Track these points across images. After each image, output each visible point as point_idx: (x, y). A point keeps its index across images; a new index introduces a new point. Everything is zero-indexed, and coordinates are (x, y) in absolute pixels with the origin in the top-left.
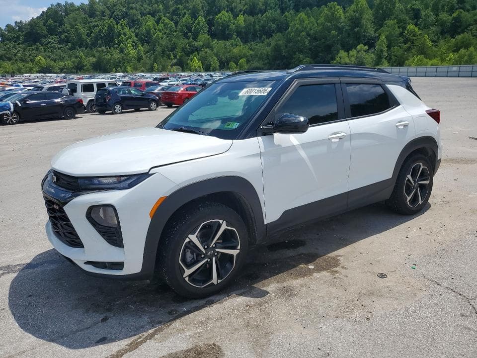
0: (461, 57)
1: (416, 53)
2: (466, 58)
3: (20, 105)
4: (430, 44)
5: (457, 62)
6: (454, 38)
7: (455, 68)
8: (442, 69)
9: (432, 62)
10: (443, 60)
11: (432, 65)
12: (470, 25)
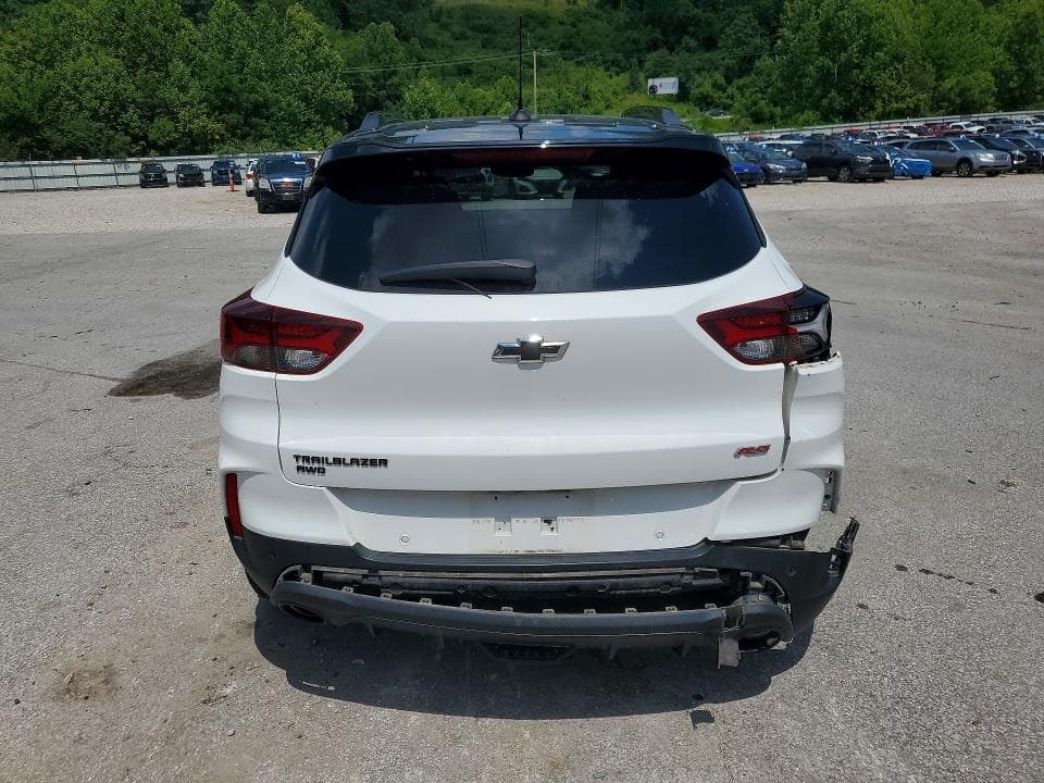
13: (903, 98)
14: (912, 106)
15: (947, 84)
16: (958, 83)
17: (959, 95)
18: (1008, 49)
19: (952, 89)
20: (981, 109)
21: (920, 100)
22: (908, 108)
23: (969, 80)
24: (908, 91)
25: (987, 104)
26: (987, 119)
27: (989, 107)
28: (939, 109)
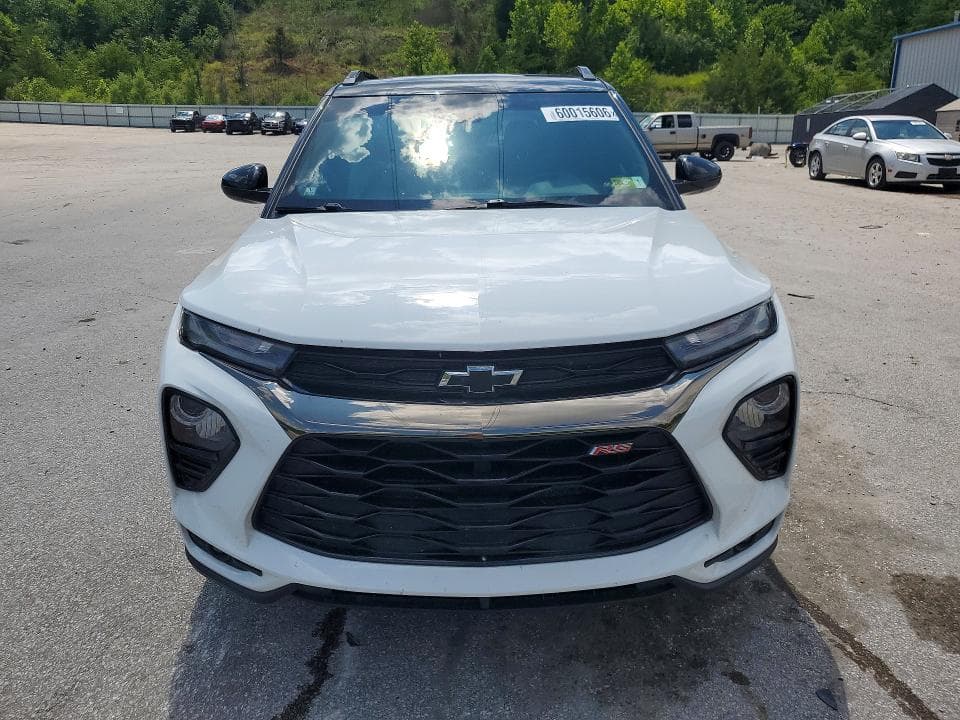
0: (126, 89)
1: (24, 71)
2: (133, 91)
4: (49, 56)
5: (120, 98)
6: (93, 49)
7: (120, 110)
8: (96, 109)
9: (69, 94)
10: (89, 91)
11: (71, 100)
12: (115, 27)
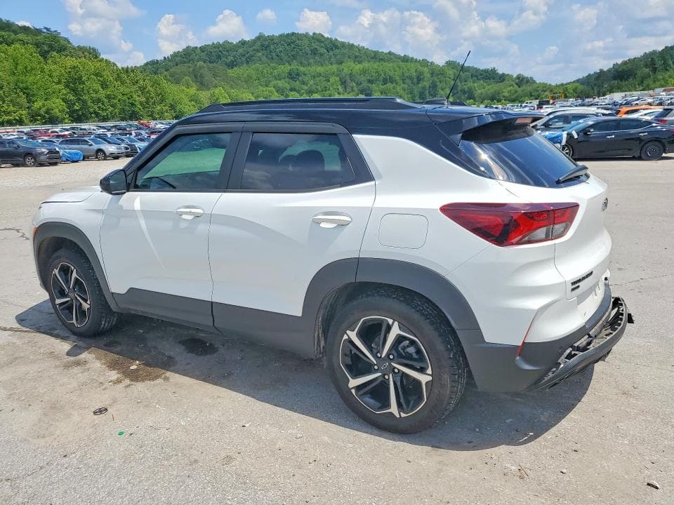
3: (576, 137)
13: (9, 113)
14: (17, 118)
15: (36, 105)
16: (44, 106)
17: (46, 113)
18: (67, 86)
19: (40, 108)
20: (62, 121)
21: (22, 115)
22: (15, 119)
23: (49, 104)
24: (11, 108)
25: (64, 119)
26: (69, 127)
27: (66, 121)
28: (35, 122)
